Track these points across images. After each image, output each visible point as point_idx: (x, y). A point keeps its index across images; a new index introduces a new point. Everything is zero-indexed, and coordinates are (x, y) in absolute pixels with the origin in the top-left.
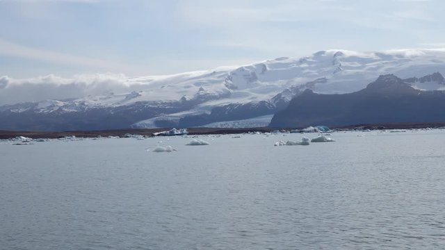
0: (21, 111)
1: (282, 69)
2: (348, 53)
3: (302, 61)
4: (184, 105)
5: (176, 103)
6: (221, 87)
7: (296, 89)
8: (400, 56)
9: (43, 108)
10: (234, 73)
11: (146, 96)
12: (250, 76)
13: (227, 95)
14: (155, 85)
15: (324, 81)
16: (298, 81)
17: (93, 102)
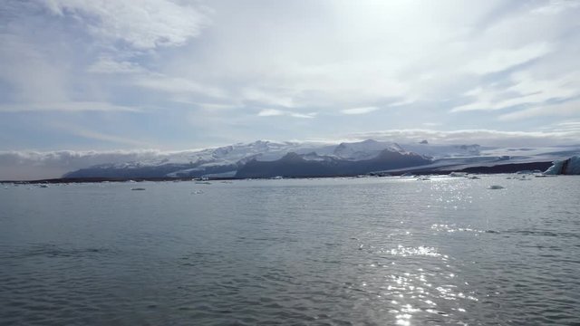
0: (106, 167)
1: (241, 148)
2: (271, 141)
3: (250, 145)
4: (192, 165)
5: (188, 165)
6: (210, 157)
7: (247, 158)
8: (297, 144)
9: (118, 166)
10: (217, 150)
11: (172, 161)
12: (225, 152)
13: (213, 161)
14: (173, 156)
15: (261, 155)
16: (248, 154)
17: (144, 163)
